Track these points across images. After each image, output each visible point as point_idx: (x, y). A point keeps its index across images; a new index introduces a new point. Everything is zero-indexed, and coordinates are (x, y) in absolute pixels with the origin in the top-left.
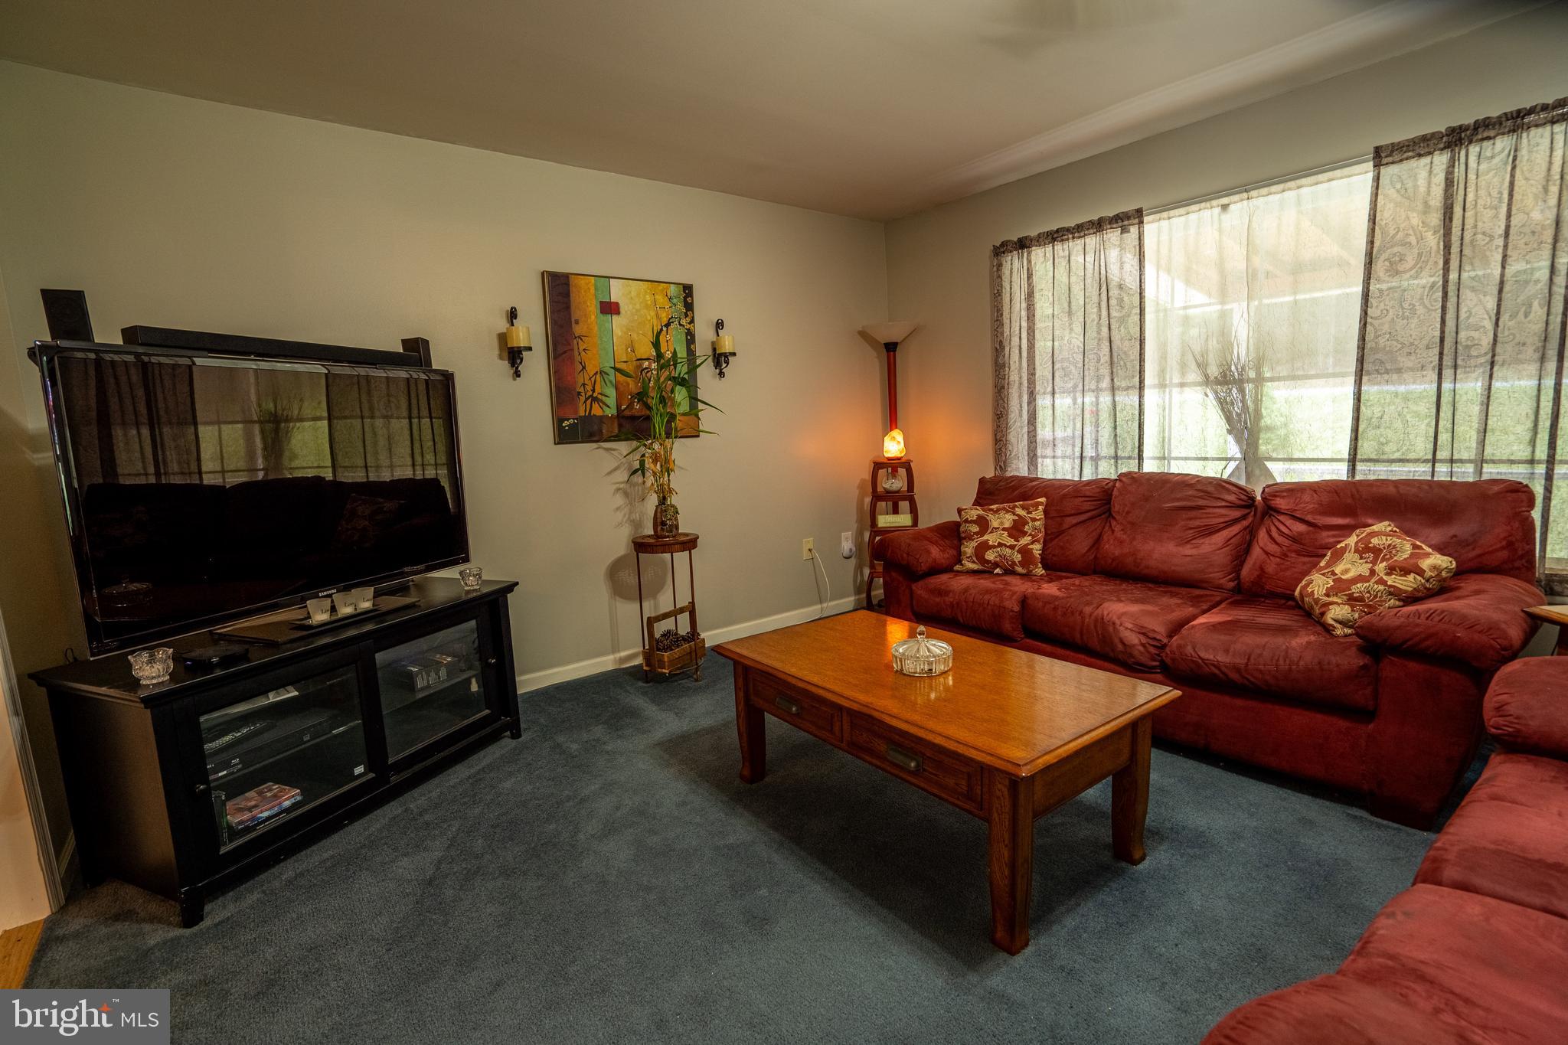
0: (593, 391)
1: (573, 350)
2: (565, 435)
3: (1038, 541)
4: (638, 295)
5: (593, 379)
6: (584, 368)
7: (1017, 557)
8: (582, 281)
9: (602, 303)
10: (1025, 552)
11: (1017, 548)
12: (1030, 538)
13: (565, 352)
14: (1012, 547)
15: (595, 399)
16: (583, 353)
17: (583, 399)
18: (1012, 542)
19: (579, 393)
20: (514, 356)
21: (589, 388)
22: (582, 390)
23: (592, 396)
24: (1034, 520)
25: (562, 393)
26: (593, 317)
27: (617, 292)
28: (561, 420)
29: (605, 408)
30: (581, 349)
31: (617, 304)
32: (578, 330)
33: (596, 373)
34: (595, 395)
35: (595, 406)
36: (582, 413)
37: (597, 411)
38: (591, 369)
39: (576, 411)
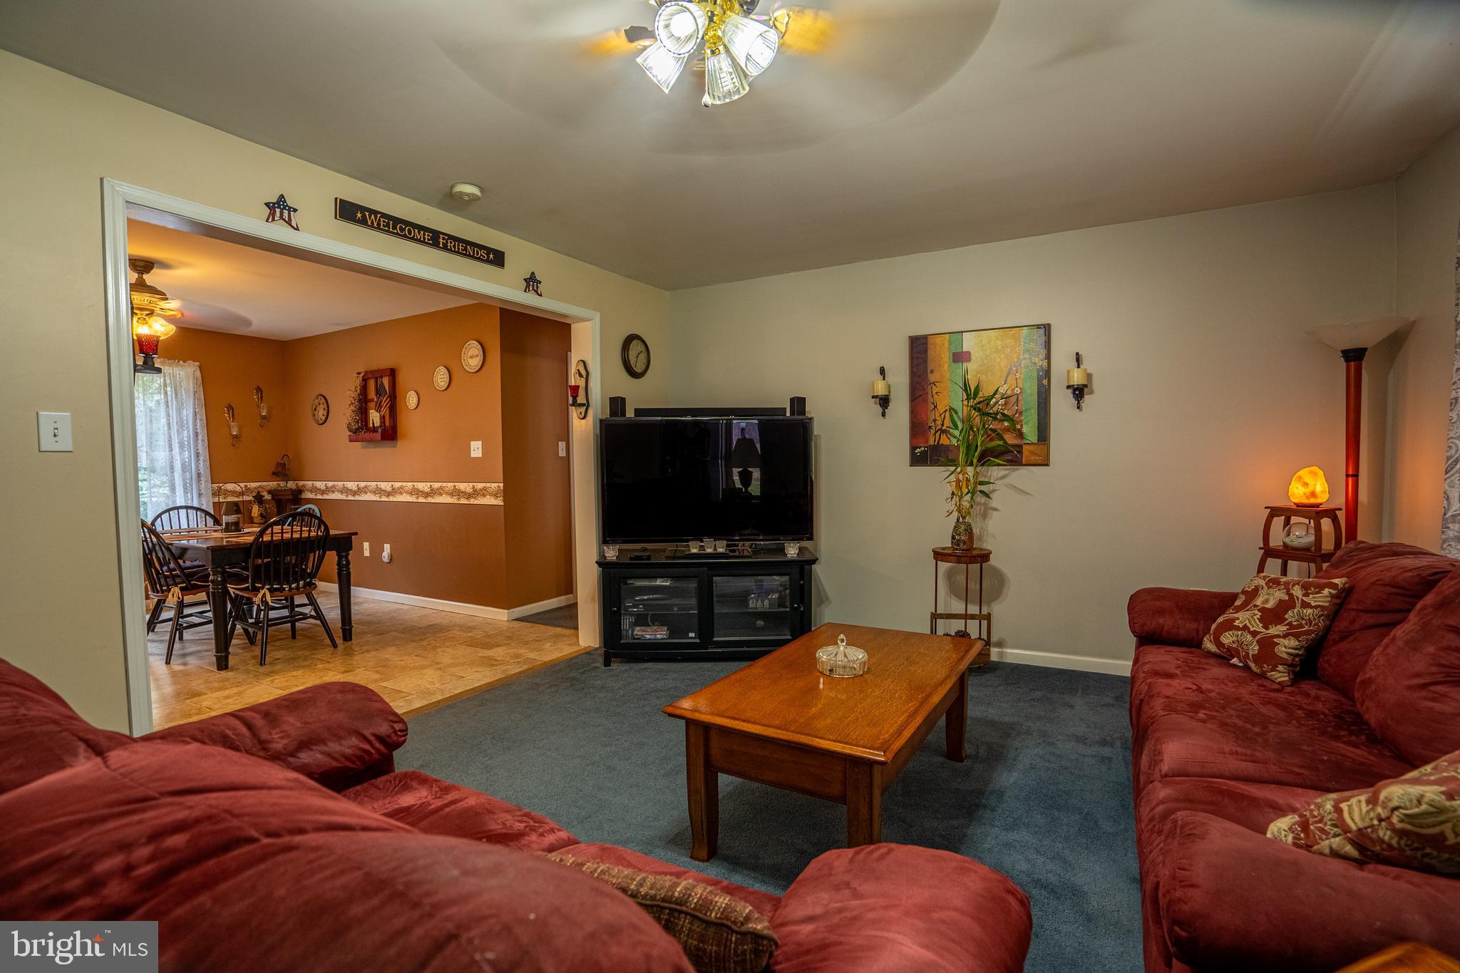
0: (943, 425)
1: (927, 394)
2: (918, 459)
3: (1296, 636)
4: (989, 342)
5: (943, 416)
6: (936, 407)
7: (1254, 649)
8: (939, 340)
9: (954, 354)
10: (1267, 644)
11: (1258, 637)
12: (1285, 628)
13: (920, 396)
14: (1254, 634)
15: (943, 431)
16: (935, 396)
17: (933, 431)
18: (1259, 627)
19: (930, 427)
20: (884, 401)
21: (939, 423)
22: (933, 424)
23: (941, 429)
24: (1305, 605)
25: (918, 428)
26: (946, 366)
27: (969, 343)
28: (913, 449)
29: (952, 439)
30: (934, 392)
31: (968, 353)
32: (932, 378)
33: (945, 411)
34: (944, 428)
35: (944, 437)
36: (931, 442)
37: (944, 440)
38: (941, 408)
39: (927, 442)
